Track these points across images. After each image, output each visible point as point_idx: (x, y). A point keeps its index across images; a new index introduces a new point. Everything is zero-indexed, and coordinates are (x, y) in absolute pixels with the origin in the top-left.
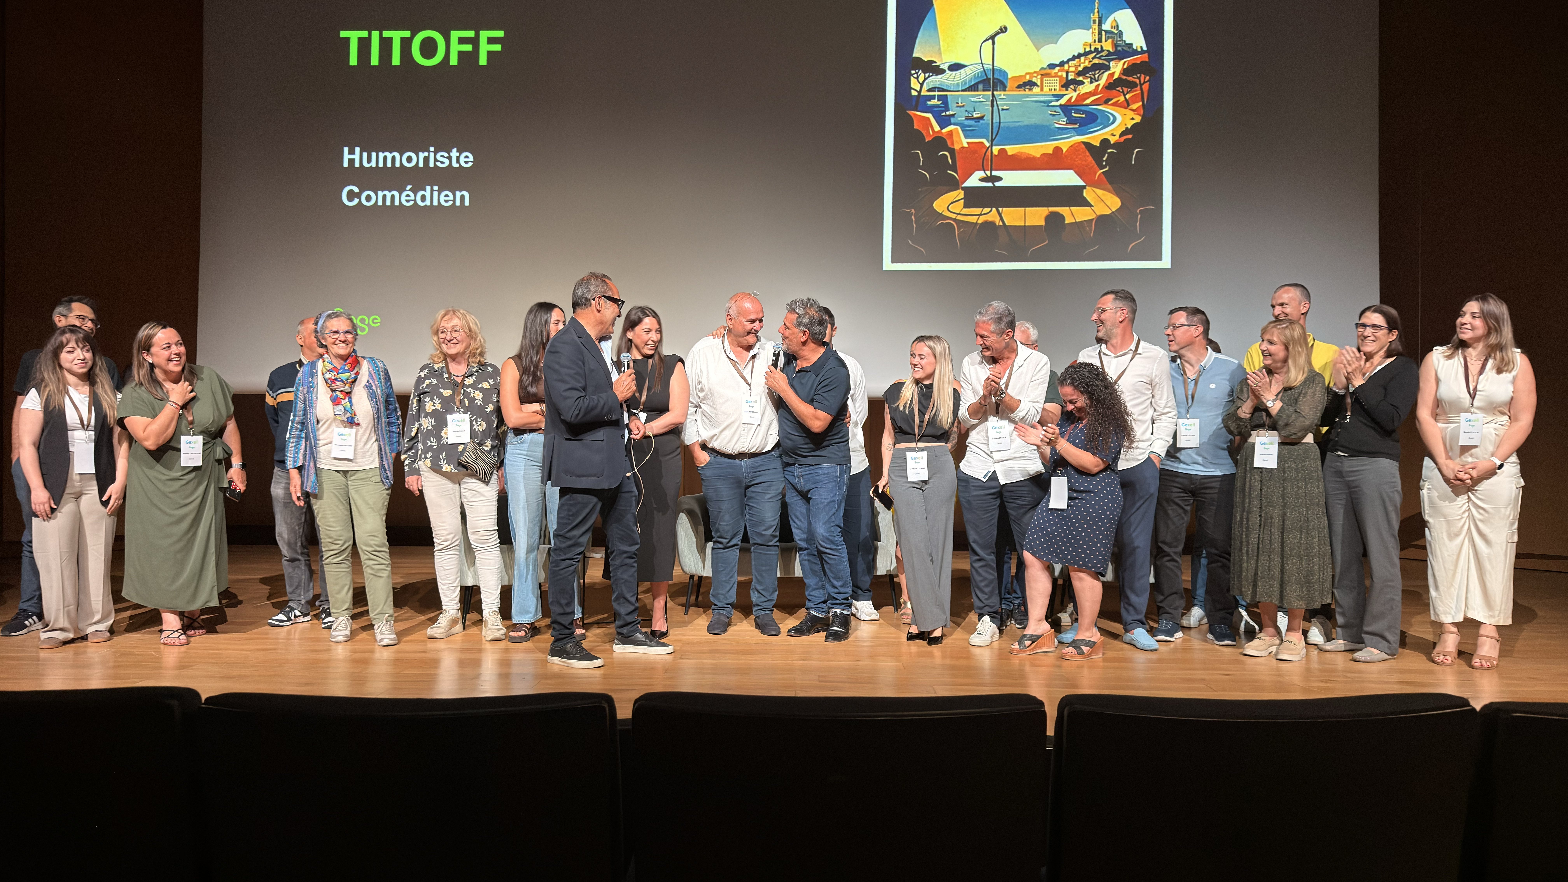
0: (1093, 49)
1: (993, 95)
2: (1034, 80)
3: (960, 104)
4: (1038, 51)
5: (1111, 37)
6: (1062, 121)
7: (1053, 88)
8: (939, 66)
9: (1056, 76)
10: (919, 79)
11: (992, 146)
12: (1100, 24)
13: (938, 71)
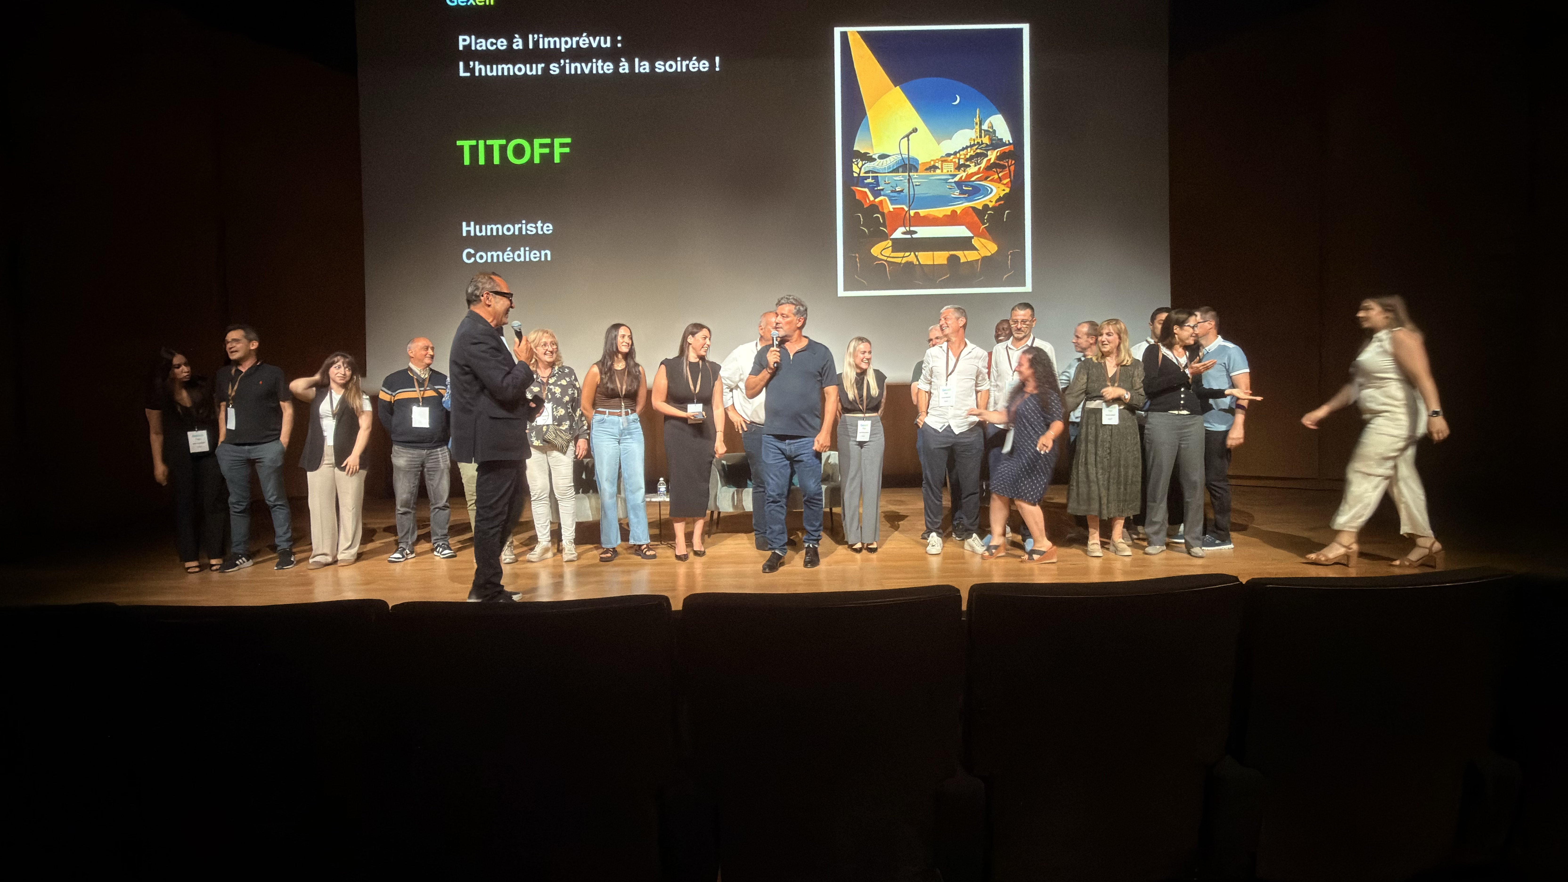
0: (976, 143)
1: (909, 176)
2: (937, 165)
4: (939, 144)
5: (988, 134)
6: (957, 193)
7: (950, 170)
8: (872, 156)
9: (951, 161)
10: (859, 165)
11: (909, 210)
12: (981, 125)
13: (871, 159)
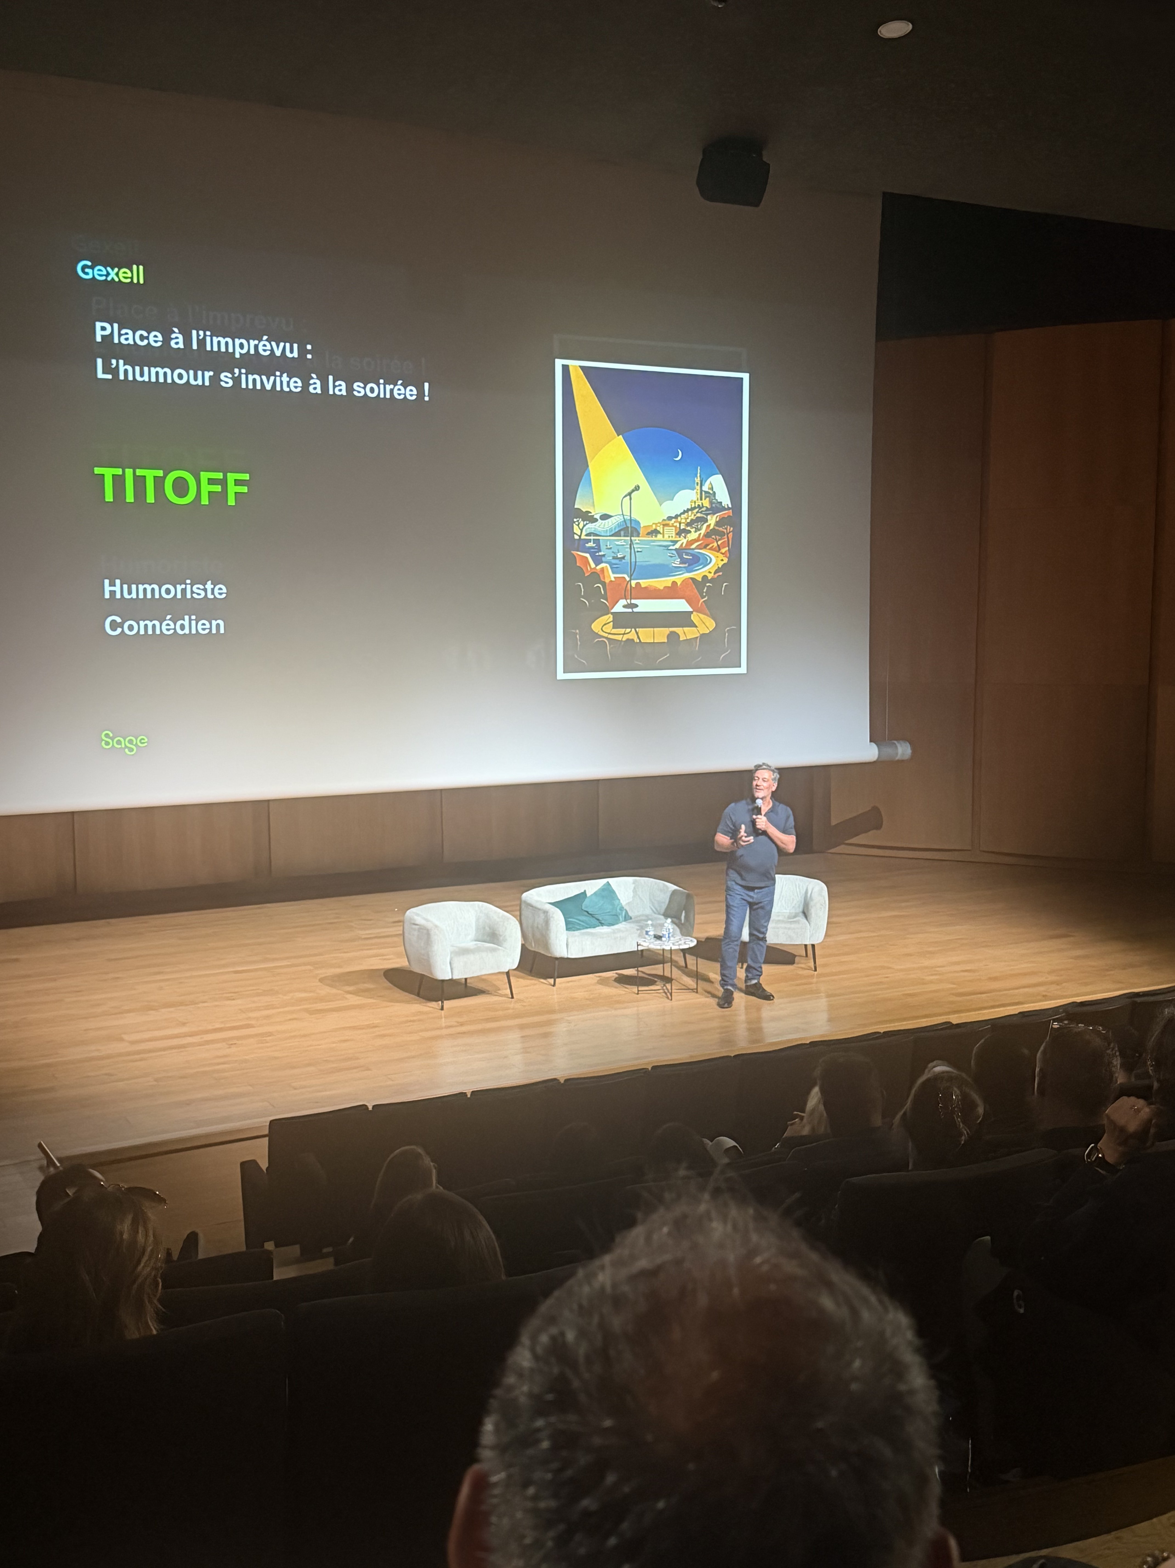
0: (696, 506)
1: (631, 539)
2: (658, 529)
3: (609, 547)
4: (661, 505)
5: (709, 497)
6: (677, 562)
7: (671, 535)
8: (593, 516)
9: (673, 525)
10: (580, 526)
11: (630, 580)
12: (701, 485)
13: (593, 520)
